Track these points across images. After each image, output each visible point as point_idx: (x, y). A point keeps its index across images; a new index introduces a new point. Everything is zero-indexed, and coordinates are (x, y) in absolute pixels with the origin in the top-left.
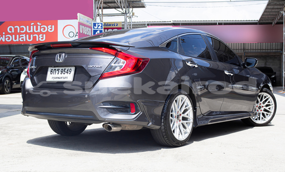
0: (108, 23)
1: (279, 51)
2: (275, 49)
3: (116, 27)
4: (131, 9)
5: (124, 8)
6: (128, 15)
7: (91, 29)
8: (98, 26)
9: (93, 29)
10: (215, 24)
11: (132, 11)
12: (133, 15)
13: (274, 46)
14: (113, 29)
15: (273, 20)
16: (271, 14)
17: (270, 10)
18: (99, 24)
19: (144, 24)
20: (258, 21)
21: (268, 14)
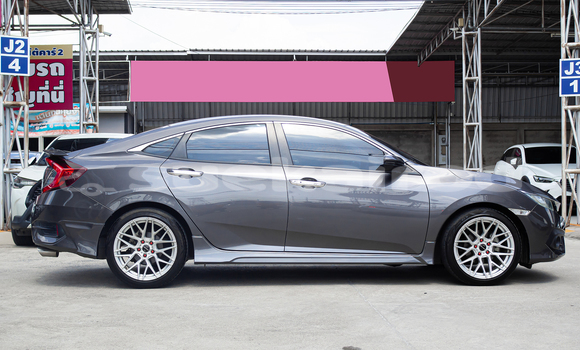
0: (37, 47)
1: (426, 121)
2: (417, 118)
3: (57, 57)
4: (94, 16)
5: (79, 12)
6: (88, 28)
8: (16, 46)
10: (290, 58)
11: (97, 20)
12: (100, 32)
13: (415, 110)
14: (50, 62)
15: (419, 51)
16: (420, 35)
17: (420, 26)
18: (17, 42)
19: (124, 57)
20: (385, 52)
21: (413, 34)
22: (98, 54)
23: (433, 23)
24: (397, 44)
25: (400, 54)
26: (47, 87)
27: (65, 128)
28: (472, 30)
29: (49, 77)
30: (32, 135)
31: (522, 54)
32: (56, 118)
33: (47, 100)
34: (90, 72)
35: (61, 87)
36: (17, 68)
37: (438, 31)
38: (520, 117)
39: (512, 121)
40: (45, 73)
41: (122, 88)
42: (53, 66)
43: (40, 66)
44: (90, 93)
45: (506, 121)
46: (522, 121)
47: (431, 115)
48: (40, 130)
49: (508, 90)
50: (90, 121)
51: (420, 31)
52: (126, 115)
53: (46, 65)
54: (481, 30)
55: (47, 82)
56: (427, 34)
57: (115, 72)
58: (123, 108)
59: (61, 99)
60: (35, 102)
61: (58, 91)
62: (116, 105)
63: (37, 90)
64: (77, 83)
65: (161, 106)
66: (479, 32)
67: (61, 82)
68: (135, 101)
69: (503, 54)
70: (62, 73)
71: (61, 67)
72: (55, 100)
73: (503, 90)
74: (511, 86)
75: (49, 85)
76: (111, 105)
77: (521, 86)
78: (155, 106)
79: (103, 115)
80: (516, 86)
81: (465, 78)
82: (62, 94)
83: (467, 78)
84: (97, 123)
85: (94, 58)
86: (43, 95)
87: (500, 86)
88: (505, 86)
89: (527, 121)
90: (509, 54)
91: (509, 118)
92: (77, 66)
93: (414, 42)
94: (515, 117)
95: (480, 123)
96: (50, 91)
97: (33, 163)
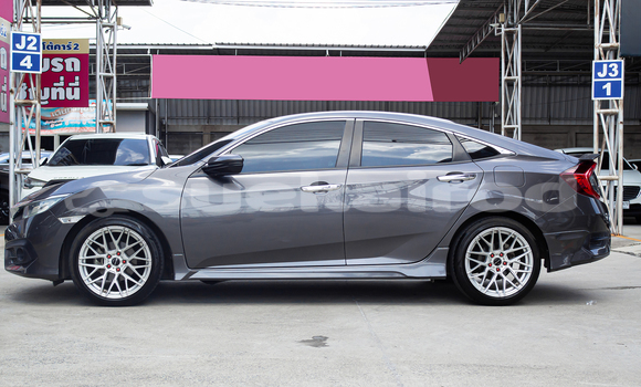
0: (51, 41)
3: (72, 51)
4: (113, 8)
5: (96, 4)
6: (105, 21)
7: (8, 50)
8: (28, 43)
9: (12, 51)
10: (322, 53)
11: (116, 12)
12: (119, 24)
13: (458, 110)
14: (65, 56)
15: (461, 47)
16: (461, 30)
17: (460, 21)
18: (29, 39)
19: (145, 51)
20: (424, 47)
21: (454, 29)
22: (116, 48)
23: (474, 18)
24: (436, 40)
25: (440, 50)
26: (62, 84)
27: (81, 126)
28: (513, 26)
29: (64, 72)
30: (45, 133)
31: (572, 51)
32: (73, 116)
33: (62, 97)
34: (108, 67)
35: (77, 84)
36: (29, 65)
37: (479, 26)
38: (571, 119)
39: (562, 123)
40: (60, 68)
41: (144, 83)
42: (68, 61)
43: (55, 61)
44: (107, 89)
45: (556, 123)
46: (574, 123)
47: (475, 115)
48: (55, 128)
49: (558, 89)
50: (107, 120)
51: (461, 25)
52: (148, 113)
53: (61, 60)
54: (522, 27)
55: (62, 78)
56: (468, 30)
57: (134, 67)
58: (144, 106)
59: (77, 96)
60: (49, 99)
61: (73, 87)
62: (137, 101)
63: (51, 86)
64: (93, 78)
65: (185, 104)
66: (519, 29)
67: (77, 78)
68: (157, 97)
69: (552, 50)
70: (77, 68)
71: (77, 62)
72: (70, 97)
73: (553, 89)
74: (561, 85)
75: (64, 81)
76: (132, 101)
77: (573, 85)
78: (179, 103)
79: (120, 113)
80: (567, 85)
81: (504, 77)
82: (77, 90)
83: (506, 77)
84: (114, 122)
85: (111, 51)
86: (58, 92)
87: (550, 85)
88: (555, 85)
89: (579, 123)
90: (558, 50)
91: (559, 119)
92: (94, 60)
93: (455, 37)
94: (566, 119)
95: (519, 126)
96: (65, 87)
97: (44, 163)
